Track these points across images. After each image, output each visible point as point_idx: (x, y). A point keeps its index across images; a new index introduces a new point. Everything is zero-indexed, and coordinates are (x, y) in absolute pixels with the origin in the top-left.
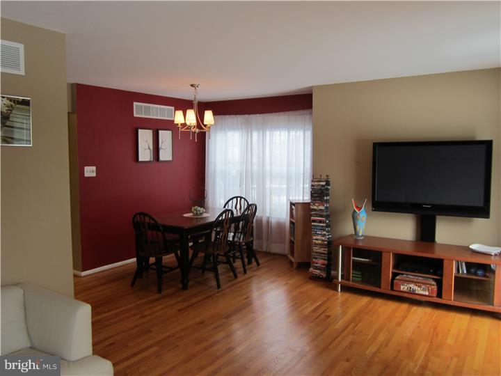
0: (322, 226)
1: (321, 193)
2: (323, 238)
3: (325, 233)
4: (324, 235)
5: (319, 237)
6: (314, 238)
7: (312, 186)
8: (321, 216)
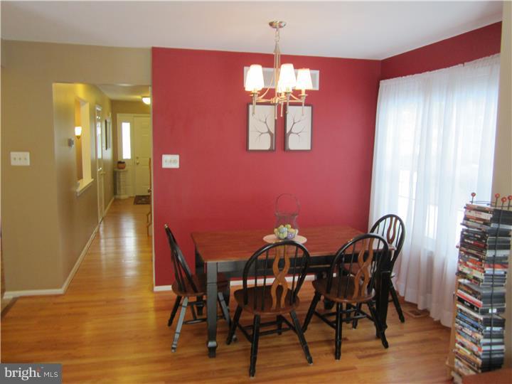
0: (476, 320)
1: (479, 240)
2: (475, 349)
3: (479, 336)
4: (477, 342)
5: (467, 342)
6: (459, 338)
7: (466, 218)
8: (475, 294)
